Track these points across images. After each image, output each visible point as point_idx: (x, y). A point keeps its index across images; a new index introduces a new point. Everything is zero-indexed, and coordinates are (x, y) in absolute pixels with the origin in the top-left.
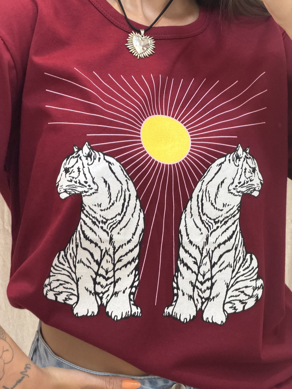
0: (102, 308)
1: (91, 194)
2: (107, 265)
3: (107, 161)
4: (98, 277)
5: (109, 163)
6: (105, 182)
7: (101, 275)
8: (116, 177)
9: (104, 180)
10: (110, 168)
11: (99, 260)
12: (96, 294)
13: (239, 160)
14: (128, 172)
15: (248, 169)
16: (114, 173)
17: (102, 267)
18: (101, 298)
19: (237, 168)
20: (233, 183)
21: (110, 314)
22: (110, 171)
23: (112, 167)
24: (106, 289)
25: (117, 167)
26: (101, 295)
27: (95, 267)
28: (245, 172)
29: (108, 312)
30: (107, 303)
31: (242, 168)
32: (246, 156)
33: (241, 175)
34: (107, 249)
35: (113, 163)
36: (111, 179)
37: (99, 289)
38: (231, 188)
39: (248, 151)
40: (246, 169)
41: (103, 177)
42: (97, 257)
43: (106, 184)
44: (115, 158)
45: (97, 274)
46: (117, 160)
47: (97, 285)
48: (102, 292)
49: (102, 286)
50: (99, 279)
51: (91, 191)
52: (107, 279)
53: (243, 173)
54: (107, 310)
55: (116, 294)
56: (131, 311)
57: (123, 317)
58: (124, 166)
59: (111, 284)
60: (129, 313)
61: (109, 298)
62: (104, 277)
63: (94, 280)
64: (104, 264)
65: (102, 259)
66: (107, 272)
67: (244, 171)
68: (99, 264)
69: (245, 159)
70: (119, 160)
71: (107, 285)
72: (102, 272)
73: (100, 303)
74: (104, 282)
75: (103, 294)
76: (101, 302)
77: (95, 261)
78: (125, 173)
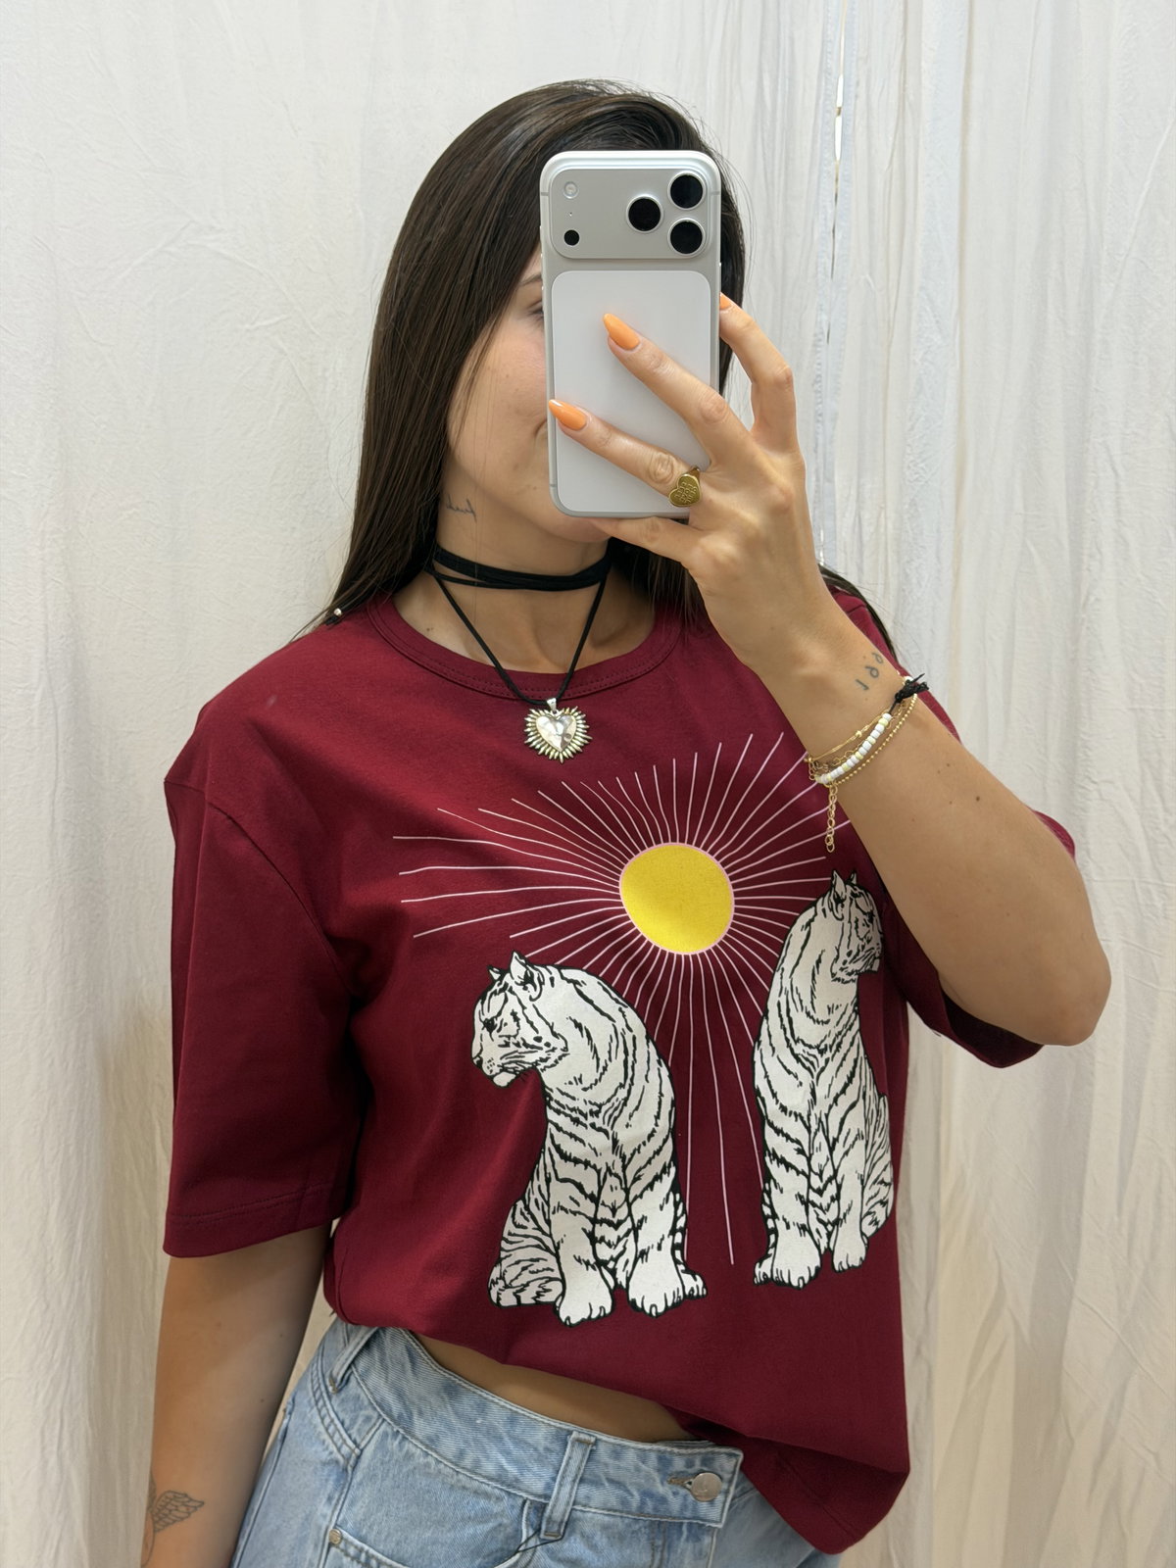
0: (619, 1293)
1: (556, 1062)
2: (612, 1195)
3: (569, 981)
4: (597, 1226)
5: (575, 983)
6: (578, 1026)
7: (603, 1221)
8: (597, 1008)
9: (575, 1021)
10: (580, 993)
11: (596, 1193)
12: (600, 1264)
13: (843, 906)
14: (618, 990)
15: (862, 918)
16: (590, 1002)
17: (603, 1204)
18: (613, 1272)
19: (840, 923)
20: (838, 957)
21: (639, 1305)
22: (582, 1000)
23: (583, 989)
24: (620, 1248)
25: (592, 986)
26: (611, 1265)
27: (588, 1207)
28: (857, 927)
29: (634, 1301)
30: (628, 1279)
31: (850, 922)
32: (852, 894)
33: (849, 938)
34: (610, 1165)
35: (583, 982)
36: (589, 1017)
37: (604, 1252)
38: (836, 969)
39: (854, 882)
40: (857, 921)
41: (570, 1018)
42: (591, 1187)
43: (581, 1030)
44: (585, 968)
45: (594, 1221)
46: (589, 972)
47: (598, 1245)
48: (612, 1259)
49: (609, 1244)
50: (601, 1231)
51: (554, 1056)
52: (616, 1226)
53: (854, 931)
54: (631, 1297)
55: (642, 1255)
56: (684, 1287)
57: (670, 1304)
58: (607, 980)
59: (627, 1234)
60: (681, 1294)
61: (629, 1267)
62: (610, 1223)
63: (591, 1236)
64: (607, 1197)
65: (600, 1189)
66: (614, 1210)
67: (854, 925)
68: (595, 1199)
69: (851, 900)
70: (593, 971)
71: (619, 1239)
72: (604, 1213)
73: (612, 1284)
74: (611, 1235)
75: (616, 1260)
76: (615, 1280)
77: (586, 1196)
78: (614, 995)
